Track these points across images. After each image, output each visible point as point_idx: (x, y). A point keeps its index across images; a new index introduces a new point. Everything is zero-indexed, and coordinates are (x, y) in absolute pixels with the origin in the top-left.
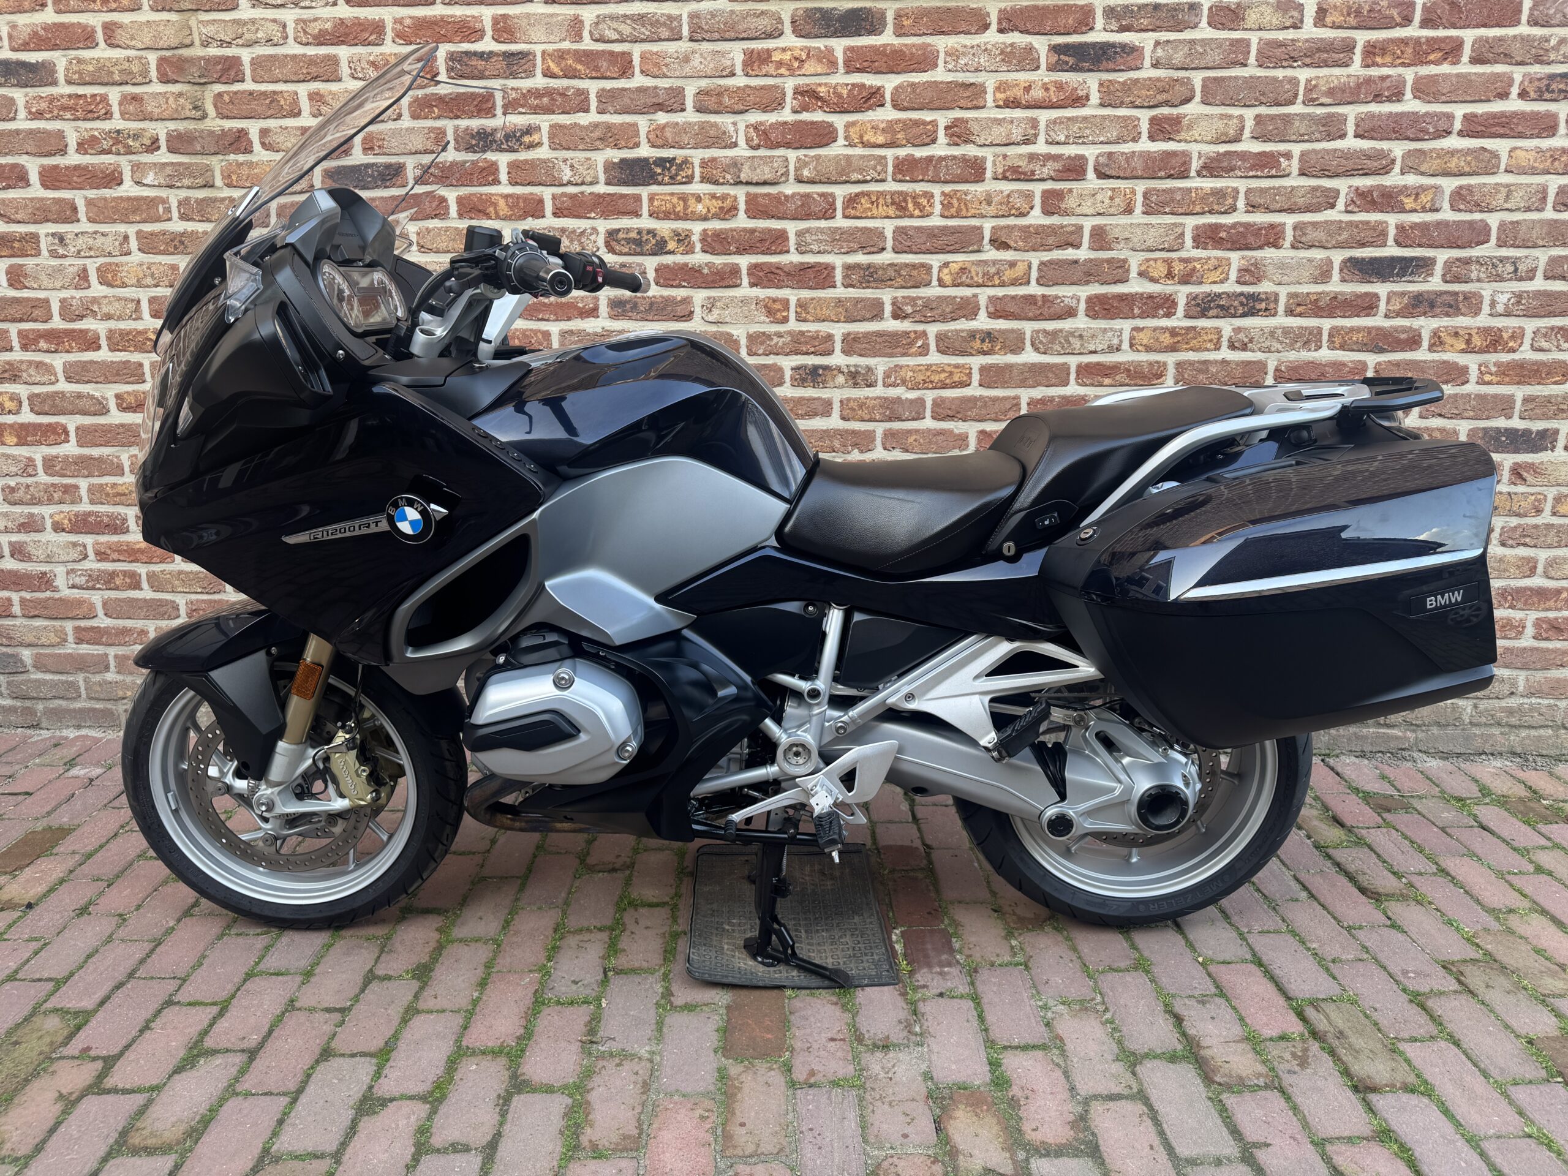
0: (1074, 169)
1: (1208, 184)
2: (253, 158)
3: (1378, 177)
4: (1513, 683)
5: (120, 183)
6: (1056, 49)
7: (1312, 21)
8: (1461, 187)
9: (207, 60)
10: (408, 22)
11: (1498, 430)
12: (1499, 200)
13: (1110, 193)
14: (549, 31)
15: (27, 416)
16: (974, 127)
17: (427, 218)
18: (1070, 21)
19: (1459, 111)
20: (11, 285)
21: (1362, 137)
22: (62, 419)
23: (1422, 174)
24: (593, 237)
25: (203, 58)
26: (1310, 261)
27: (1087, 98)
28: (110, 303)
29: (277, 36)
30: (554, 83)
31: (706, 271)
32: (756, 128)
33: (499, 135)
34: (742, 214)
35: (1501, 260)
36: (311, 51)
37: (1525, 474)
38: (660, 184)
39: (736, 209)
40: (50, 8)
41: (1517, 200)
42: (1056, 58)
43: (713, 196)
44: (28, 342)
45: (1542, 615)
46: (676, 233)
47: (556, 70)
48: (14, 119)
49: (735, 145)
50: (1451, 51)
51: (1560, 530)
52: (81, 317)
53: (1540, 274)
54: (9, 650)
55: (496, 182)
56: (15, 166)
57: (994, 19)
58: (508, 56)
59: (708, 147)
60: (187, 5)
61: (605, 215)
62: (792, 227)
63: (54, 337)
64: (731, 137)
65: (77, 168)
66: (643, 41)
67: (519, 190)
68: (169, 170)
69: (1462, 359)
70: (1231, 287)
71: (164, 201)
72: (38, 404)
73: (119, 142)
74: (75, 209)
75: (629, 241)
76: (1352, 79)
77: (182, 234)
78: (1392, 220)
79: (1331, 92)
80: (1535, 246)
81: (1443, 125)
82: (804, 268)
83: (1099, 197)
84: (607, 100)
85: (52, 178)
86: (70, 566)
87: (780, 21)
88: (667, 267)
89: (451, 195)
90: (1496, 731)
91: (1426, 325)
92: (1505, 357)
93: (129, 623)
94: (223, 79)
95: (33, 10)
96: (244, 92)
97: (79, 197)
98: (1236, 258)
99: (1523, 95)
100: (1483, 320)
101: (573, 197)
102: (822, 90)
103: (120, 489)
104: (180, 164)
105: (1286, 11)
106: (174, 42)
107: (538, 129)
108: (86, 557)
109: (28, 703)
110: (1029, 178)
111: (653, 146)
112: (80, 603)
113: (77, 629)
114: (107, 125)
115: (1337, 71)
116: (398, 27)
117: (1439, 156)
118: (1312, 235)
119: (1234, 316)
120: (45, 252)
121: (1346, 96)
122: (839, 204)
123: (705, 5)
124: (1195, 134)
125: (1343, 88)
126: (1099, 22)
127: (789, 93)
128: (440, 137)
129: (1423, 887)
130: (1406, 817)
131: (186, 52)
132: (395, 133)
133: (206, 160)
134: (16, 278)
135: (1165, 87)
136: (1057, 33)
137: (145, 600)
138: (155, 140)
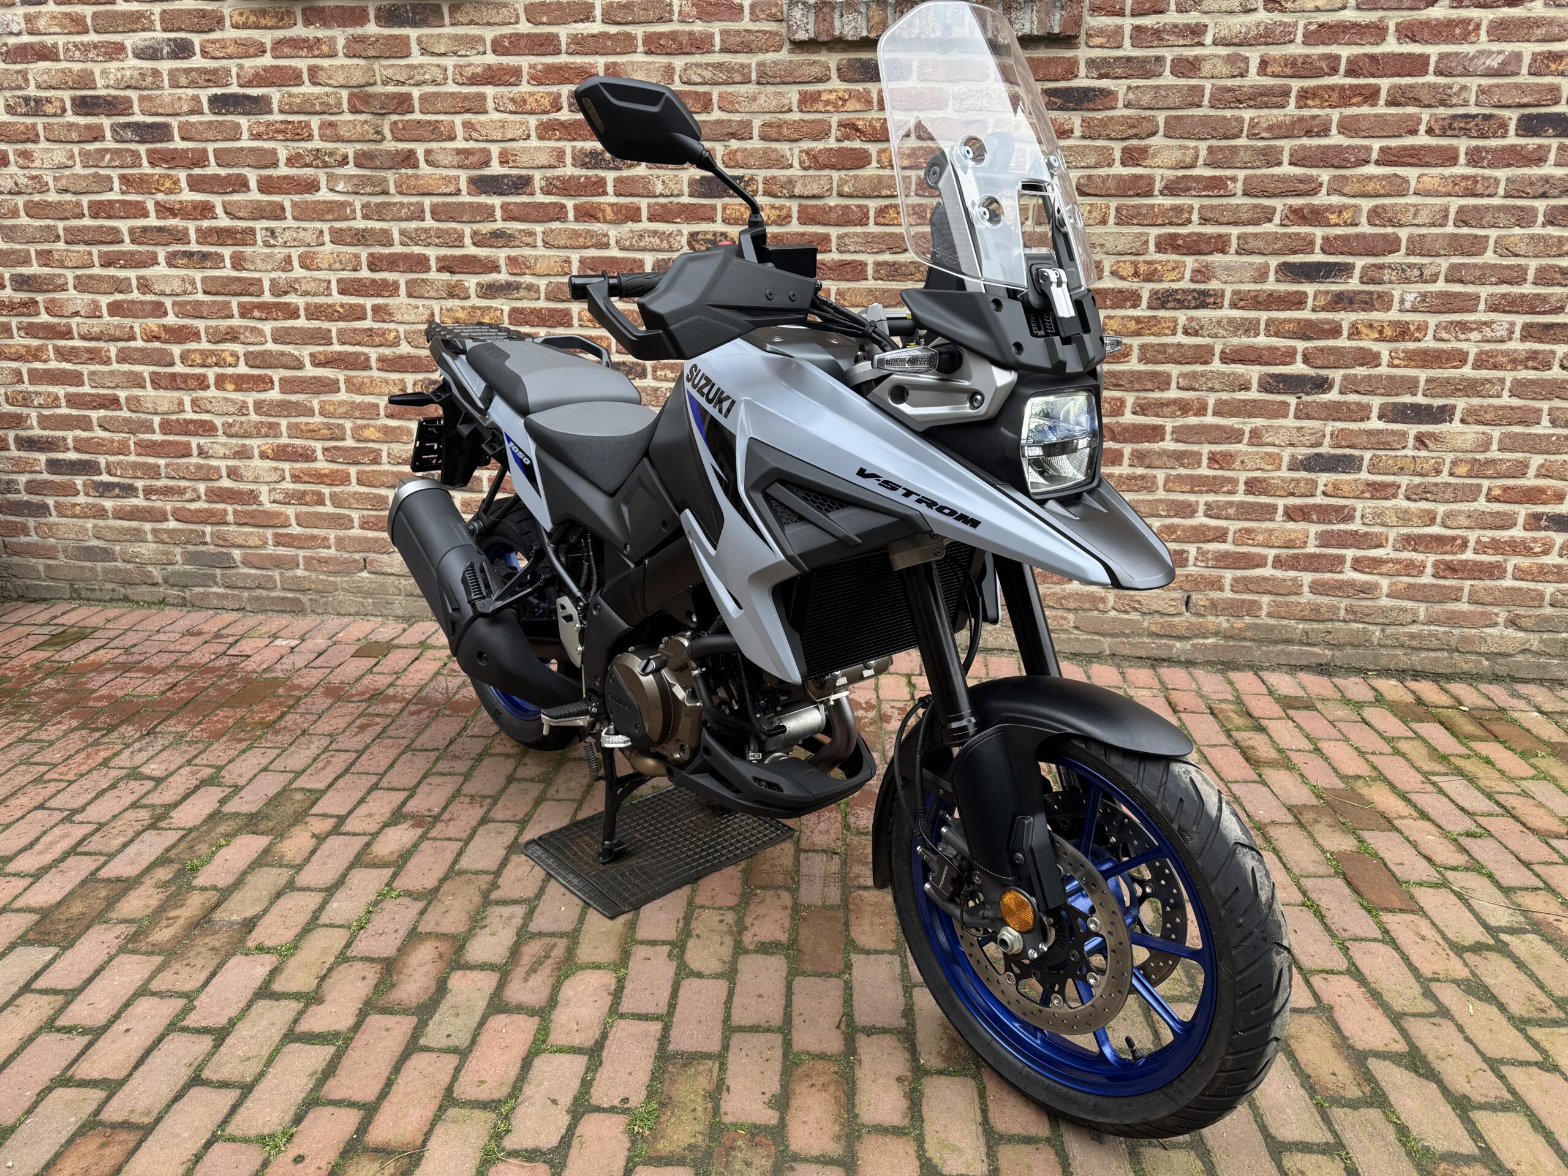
1: (1168, 201)
2: (420, 173)
3: (1307, 198)
4: (1415, 613)
5: (318, 190)
6: (1047, 92)
7: (1255, 70)
8: (1377, 207)
9: (387, 95)
10: (540, 67)
11: (1405, 405)
12: (1408, 218)
13: (1088, 208)
15: (243, 369)
17: (551, 220)
18: (1059, 70)
19: (1376, 145)
20: (234, 267)
21: (1295, 164)
22: (269, 372)
23: (1345, 195)
24: (678, 238)
25: (381, 94)
26: (1251, 264)
27: (1072, 131)
28: (308, 282)
29: (440, 78)
32: (807, 153)
34: (795, 221)
35: (1410, 266)
36: (465, 90)
37: (1427, 442)
38: (731, 196)
39: (789, 216)
40: (268, 55)
41: (1423, 218)
42: (1048, 99)
43: (773, 207)
44: (245, 312)
45: (1440, 557)
48: (240, 139)
49: (791, 166)
50: (1370, 96)
51: (1455, 488)
52: (286, 293)
53: (1442, 278)
54: (224, 550)
55: (605, 193)
56: (239, 175)
59: (769, 168)
60: (371, 53)
61: (688, 220)
62: (834, 232)
63: (263, 307)
64: (787, 159)
65: (285, 177)
66: (720, 84)
67: (622, 200)
68: (355, 181)
69: (1375, 347)
70: (1185, 284)
71: (351, 204)
72: (253, 359)
73: (318, 159)
74: (283, 209)
76: (1288, 120)
77: (364, 230)
78: (1319, 232)
79: (1270, 128)
80: (1438, 255)
81: (1362, 155)
82: (843, 264)
85: (266, 185)
86: (272, 486)
87: (828, 69)
89: (570, 203)
90: (1400, 652)
91: (1346, 318)
92: (1411, 346)
93: (315, 532)
94: (398, 111)
95: (255, 56)
96: (414, 121)
97: (286, 201)
98: (1190, 262)
99: (1430, 131)
100: (1393, 315)
101: (664, 206)
102: (860, 124)
103: (311, 427)
104: (363, 176)
105: (1234, 63)
106: (362, 81)
108: (284, 479)
109: (236, 592)
111: (727, 166)
112: (279, 514)
113: (276, 535)
114: (309, 145)
115: (1275, 111)
116: (533, 71)
117: (1359, 181)
118: (1252, 244)
119: (1188, 308)
120: (260, 242)
121: (1283, 132)
122: (872, 214)
123: (770, 57)
124: (1158, 161)
125: (1280, 126)
126: (1083, 71)
127: (834, 126)
128: (560, 155)
129: (1297, 758)
130: (1305, 713)
131: (370, 89)
132: (525, 150)
133: (383, 174)
134: (238, 262)
135: (1132, 123)
136: (1050, 80)
137: (328, 514)
138: (345, 157)
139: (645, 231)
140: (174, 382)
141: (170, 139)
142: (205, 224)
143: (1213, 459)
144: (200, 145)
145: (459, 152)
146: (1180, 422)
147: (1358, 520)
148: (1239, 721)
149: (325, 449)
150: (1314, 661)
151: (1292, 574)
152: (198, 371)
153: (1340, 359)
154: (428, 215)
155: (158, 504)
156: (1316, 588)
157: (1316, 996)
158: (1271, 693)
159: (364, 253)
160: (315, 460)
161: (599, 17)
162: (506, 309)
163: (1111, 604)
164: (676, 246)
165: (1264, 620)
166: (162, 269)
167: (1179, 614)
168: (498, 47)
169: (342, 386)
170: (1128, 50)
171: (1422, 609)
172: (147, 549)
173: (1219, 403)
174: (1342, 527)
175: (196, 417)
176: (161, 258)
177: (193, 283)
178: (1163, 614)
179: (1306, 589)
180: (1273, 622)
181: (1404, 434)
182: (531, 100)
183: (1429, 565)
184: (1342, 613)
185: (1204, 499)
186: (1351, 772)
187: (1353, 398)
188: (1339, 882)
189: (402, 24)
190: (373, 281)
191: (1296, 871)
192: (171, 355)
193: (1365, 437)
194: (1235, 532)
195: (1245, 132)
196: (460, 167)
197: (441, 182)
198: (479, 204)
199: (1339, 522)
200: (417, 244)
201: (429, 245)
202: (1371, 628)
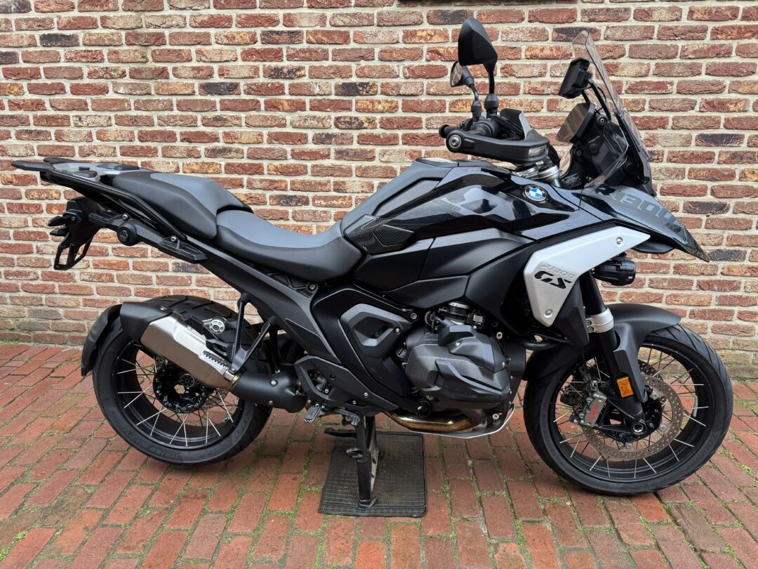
1: (631, 97)
2: (170, 82)
3: (716, 95)
5: (107, 93)
6: (557, 30)
7: (686, 17)
9: (149, 34)
10: (243, 16)
14: (310, 21)
16: (515, 68)
17: (250, 110)
18: (565, 17)
20: (56, 139)
21: (709, 74)
23: (740, 93)
24: (328, 121)
25: (146, 34)
26: (681, 135)
27: (572, 55)
28: (102, 148)
29: (182, 23)
30: (312, 46)
31: (382, 137)
32: (408, 68)
33: (285, 70)
34: (400, 110)
36: (197, 31)
38: (361, 95)
39: (397, 107)
42: (556, 35)
43: (387, 101)
46: (368, 119)
47: (313, 40)
48: (59, 62)
49: (398, 76)
50: (756, 32)
52: (89, 155)
54: (53, 309)
55: (283, 93)
56: (59, 84)
57: (526, 16)
58: (290, 33)
59: (385, 77)
60: (140, 8)
61: (335, 110)
62: (424, 117)
64: (396, 72)
65: (87, 85)
66: (355, 26)
67: (294, 98)
68: (130, 87)
71: (127, 101)
73: (107, 73)
74: (86, 104)
75: (345, 122)
76: (705, 46)
77: (136, 117)
78: (723, 116)
79: (694, 52)
81: (751, 69)
82: (429, 136)
84: (336, 54)
85: (76, 90)
86: (82, 271)
87: (422, 17)
88: (363, 135)
89: (262, 100)
91: (738, 168)
93: (108, 298)
94: (156, 44)
95: (68, 10)
96: (166, 50)
97: (88, 99)
98: (643, 134)
101: (319, 101)
102: (441, 50)
103: (105, 235)
104: (135, 84)
105: (673, 12)
106: (133, 26)
108: (89, 266)
109: (61, 334)
110: (541, 93)
111: (358, 77)
112: (86, 288)
113: (85, 300)
114: (101, 65)
115: (698, 42)
116: (239, 19)
117: (748, 85)
118: (682, 123)
120: (72, 124)
121: (702, 55)
122: (447, 105)
123: (386, 9)
124: (625, 72)
125: (700, 51)
126: (579, 17)
127: (425, 52)
128: (256, 70)
131: (139, 31)
132: (234, 67)
133: (147, 82)
134: (59, 136)
135: (610, 49)
136: (558, 23)
137: (116, 287)
138: (124, 72)
139: (309, 116)
140: (21, 209)
141: (17, 62)
142: (39, 113)
144: (35, 66)
145: (194, 68)
147: (742, 289)
151: (701, 321)
152: (36, 202)
153: (734, 192)
154: (175, 107)
155: (13, 282)
156: (715, 330)
159: (136, 131)
160: (108, 255)
162: (223, 164)
164: (327, 125)
166: (13, 141)
168: (218, 4)
170: (607, 4)
172: (7, 309)
174: (732, 293)
175: (35, 229)
176: (13, 134)
177: (32, 149)
179: (709, 330)
182: (238, 37)
184: (731, 344)
187: (741, 216)
190: (142, 148)
192: (20, 192)
193: (748, 240)
194: (667, 297)
195: (679, 55)
196: (194, 78)
197: (182, 87)
198: (206, 101)
199: (731, 290)
200: (168, 125)
201: (176, 125)
202: (748, 353)
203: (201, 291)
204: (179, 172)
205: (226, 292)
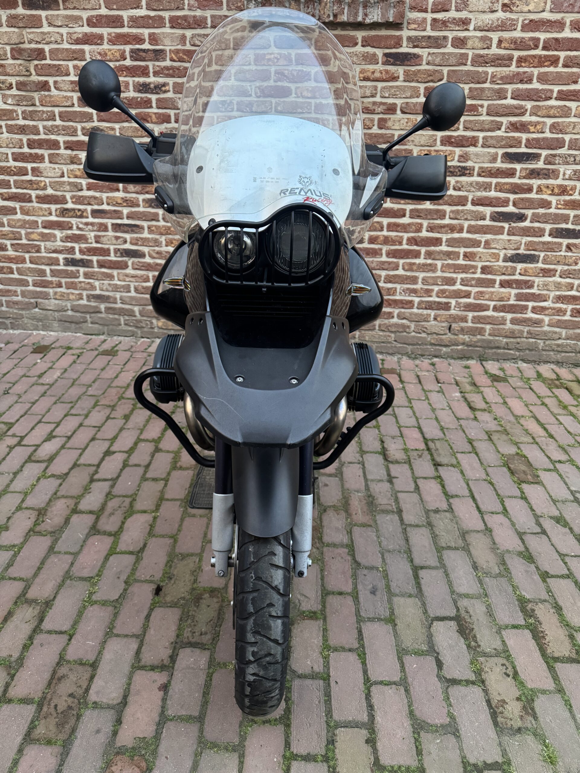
0: (391, 109)
2: (52, 94)
3: (519, 117)
4: (560, 334)
6: (386, 55)
7: (495, 46)
8: (554, 123)
9: (31, 50)
10: (113, 35)
11: (562, 229)
12: (570, 129)
13: (406, 120)
14: (172, 41)
17: (123, 122)
18: (392, 42)
19: (556, 89)
21: (514, 99)
23: (539, 116)
25: (28, 48)
26: (489, 153)
27: (398, 77)
29: (59, 40)
30: (175, 64)
32: (259, 88)
33: (152, 86)
35: (569, 155)
36: (74, 47)
37: (572, 248)
38: (221, 112)
41: (577, 129)
42: (385, 59)
45: (574, 307)
47: (175, 58)
49: (251, 95)
50: (554, 61)
55: (151, 107)
57: (360, 41)
58: (155, 51)
59: (240, 96)
60: (21, 25)
64: (249, 92)
67: (161, 111)
68: (17, 98)
69: (549, 198)
70: (456, 163)
71: (16, 111)
76: (511, 73)
77: (24, 126)
78: (524, 136)
79: (502, 78)
81: (548, 95)
83: (402, 122)
87: (269, 41)
90: (552, 353)
91: (535, 183)
92: (567, 198)
93: (10, 288)
94: (38, 58)
96: (47, 64)
98: (458, 151)
100: (559, 182)
102: (286, 72)
103: (4, 233)
104: (21, 95)
105: (484, 41)
106: (17, 41)
107: (168, 84)
110: (373, 112)
111: (219, 95)
115: (505, 69)
116: (109, 37)
117: (546, 109)
118: (491, 142)
119: (456, 176)
121: (508, 80)
123: (240, 34)
125: (507, 77)
126: (405, 43)
127: (273, 73)
128: (127, 85)
129: (494, 408)
130: (502, 384)
131: (22, 46)
133: (32, 94)
135: (430, 74)
136: (387, 48)
137: (16, 279)
138: (11, 85)
139: (174, 128)
143: (466, 255)
145: (71, 82)
146: (450, 236)
147: (536, 287)
148: (468, 388)
149: (12, 245)
150: (510, 357)
151: (502, 314)
153: (531, 204)
154: (57, 118)
156: (514, 321)
157: (486, 525)
158: (486, 373)
159: (25, 139)
160: (7, 250)
161: (144, 7)
163: (412, 329)
165: (487, 337)
167: (445, 334)
168: (91, 23)
169: (18, 211)
170: (429, 32)
171: (564, 332)
173: (470, 226)
174: (528, 291)
178: (437, 334)
179: (508, 322)
180: (491, 338)
181: (561, 244)
182: (109, 53)
183: (569, 310)
184: (525, 334)
185: (460, 276)
186: (519, 414)
187: (536, 225)
188: (505, 469)
189: (37, 8)
190: (31, 154)
191: (485, 463)
193: (541, 246)
194: (475, 293)
195: (489, 80)
196: (73, 91)
197: (64, 99)
198: (85, 112)
199: (526, 288)
200: (53, 134)
201: (59, 134)
202: (539, 341)
203: (89, 283)
204: (64, 177)
205: (109, 284)
